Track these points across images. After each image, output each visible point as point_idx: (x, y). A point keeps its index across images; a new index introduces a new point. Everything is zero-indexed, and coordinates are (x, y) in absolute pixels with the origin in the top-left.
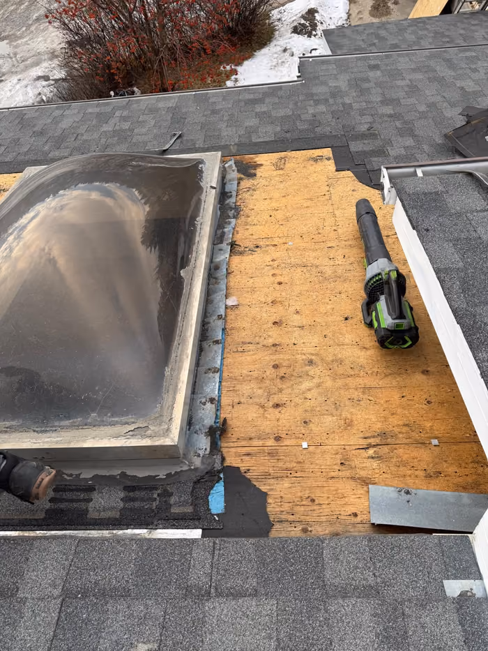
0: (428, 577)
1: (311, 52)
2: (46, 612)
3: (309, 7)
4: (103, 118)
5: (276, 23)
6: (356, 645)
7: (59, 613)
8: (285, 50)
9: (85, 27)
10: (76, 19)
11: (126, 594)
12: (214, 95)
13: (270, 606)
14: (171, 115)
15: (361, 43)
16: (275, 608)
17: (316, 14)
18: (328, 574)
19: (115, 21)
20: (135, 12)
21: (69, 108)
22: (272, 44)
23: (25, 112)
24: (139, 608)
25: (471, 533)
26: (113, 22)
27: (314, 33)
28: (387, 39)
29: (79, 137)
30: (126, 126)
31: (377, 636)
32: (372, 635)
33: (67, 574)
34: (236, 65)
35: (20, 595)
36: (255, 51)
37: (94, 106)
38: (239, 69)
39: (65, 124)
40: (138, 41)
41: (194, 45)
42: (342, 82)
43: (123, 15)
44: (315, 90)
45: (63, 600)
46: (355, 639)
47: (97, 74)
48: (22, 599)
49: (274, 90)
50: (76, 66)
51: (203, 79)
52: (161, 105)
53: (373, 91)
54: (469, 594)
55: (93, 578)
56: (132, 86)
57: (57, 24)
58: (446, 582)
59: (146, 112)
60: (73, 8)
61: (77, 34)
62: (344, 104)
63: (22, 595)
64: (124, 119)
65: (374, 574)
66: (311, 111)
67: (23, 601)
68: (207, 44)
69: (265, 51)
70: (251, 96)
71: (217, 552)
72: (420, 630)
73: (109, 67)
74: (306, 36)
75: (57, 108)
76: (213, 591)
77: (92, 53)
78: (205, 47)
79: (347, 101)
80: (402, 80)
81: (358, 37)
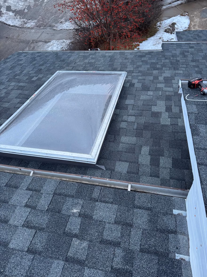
0: (168, 208)
1: (171, 40)
2: (48, 197)
3: (173, 22)
4: (85, 57)
5: (158, 28)
6: (140, 221)
7: (52, 198)
8: (160, 38)
9: (83, 24)
10: (80, 21)
11: (73, 197)
12: (127, 53)
13: (116, 206)
14: (110, 59)
15: (191, 38)
16: (117, 207)
17: (175, 25)
18: (136, 202)
19: (95, 23)
20: (103, 20)
21: (73, 53)
22: (155, 36)
23: (58, 53)
24: (76, 201)
25: (186, 198)
26: (94, 23)
27: (173, 32)
28: (202, 37)
29: (76, 63)
30: (93, 61)
31: (148, 220)
32: (146, 220)
33: (56, 189)
34: (139, 43)
35: (41, 192)
36: (148, 38)
37: (82, 53)
38: (141, 44)
39: (72, 59)
40: (102, 31)
41: (124, 34)
42: (178, 52)
43: (98, 21)
44: (166, 54)
45: (54, 195)
46: (140, 219)
47: (85, 42)
48: (42, 193)
49: (150, 53)
50: (78, 38)
51: (125, 47)
52: (107, 55)
53: (189, 56)
54: (181, 214)
55: (63, 191)
56: (97, 47)
57: (73, 22)
58: (174, 210)
59: (101, 57)
60: (80, 17)
61: (80, 26)
62: (176, 60)
63: (42, 192)
64: (92, 58)
65: (151, 204)
66: (163, 61)
67: (42, 194)
68: (129, 34)
69: (152, 38)
70: (141, 54)
71: (102, 190)
72: (162, 221)
73: (90, 39)
74: (170, 33)
75: (69, 53)
76: (99, 200)
77: (84, 34)
78: (128, 35)
79: (178, 59)
80: (202, 53)
81: (190, 35)
